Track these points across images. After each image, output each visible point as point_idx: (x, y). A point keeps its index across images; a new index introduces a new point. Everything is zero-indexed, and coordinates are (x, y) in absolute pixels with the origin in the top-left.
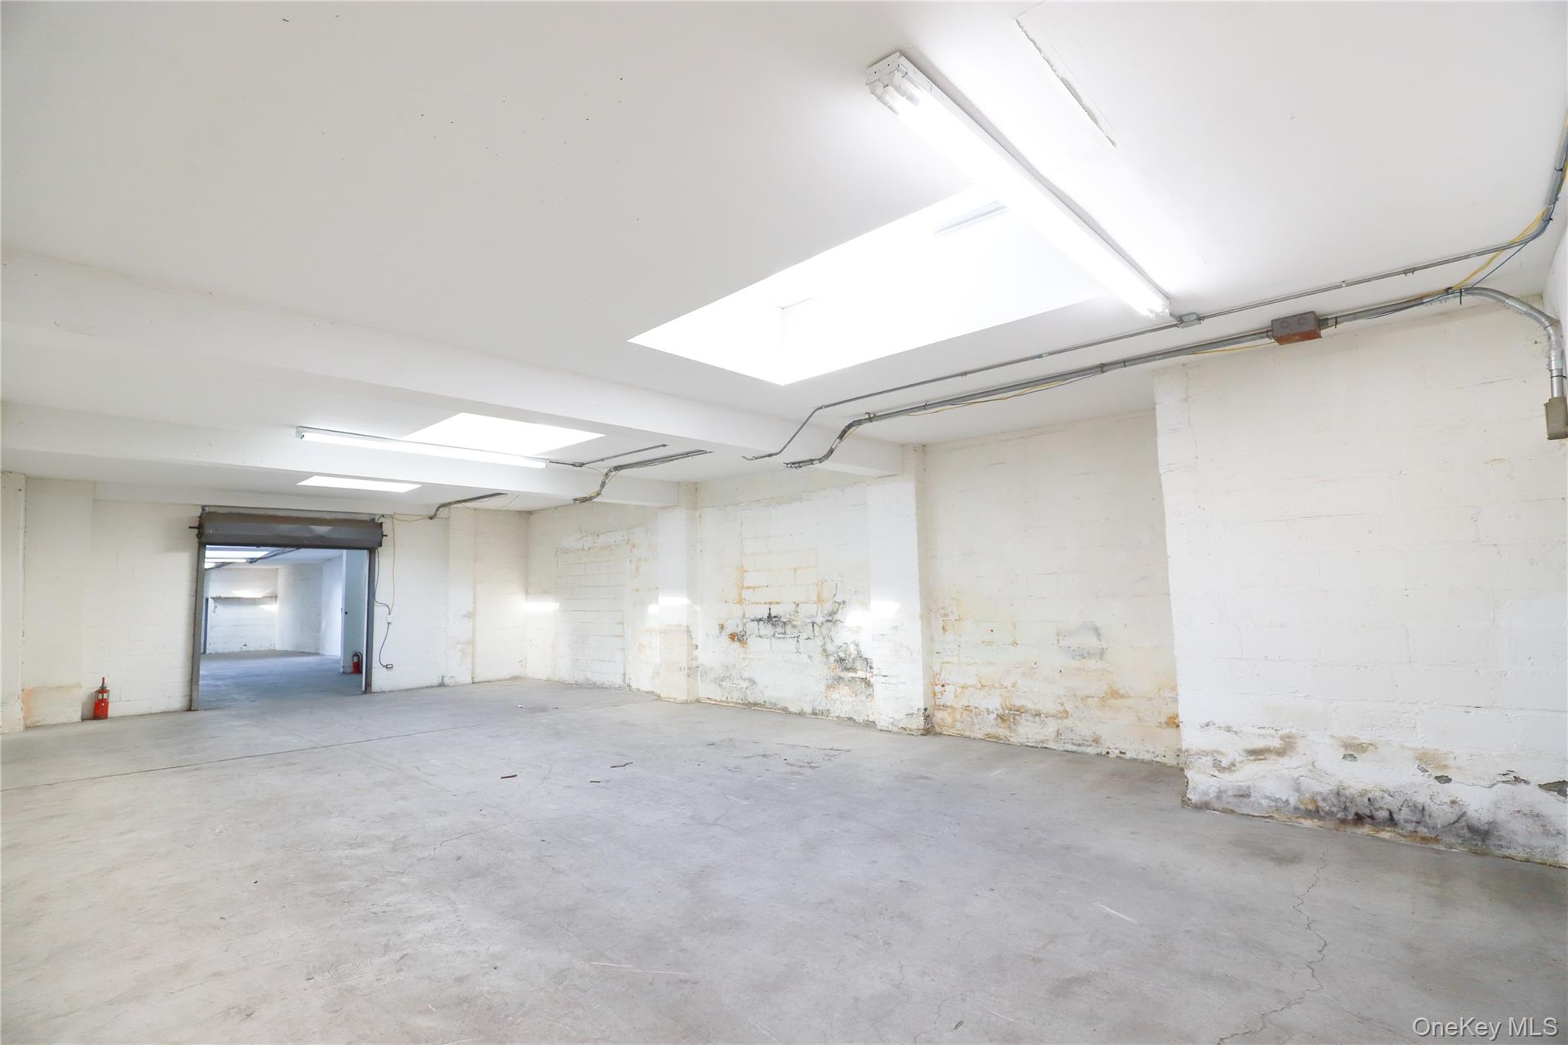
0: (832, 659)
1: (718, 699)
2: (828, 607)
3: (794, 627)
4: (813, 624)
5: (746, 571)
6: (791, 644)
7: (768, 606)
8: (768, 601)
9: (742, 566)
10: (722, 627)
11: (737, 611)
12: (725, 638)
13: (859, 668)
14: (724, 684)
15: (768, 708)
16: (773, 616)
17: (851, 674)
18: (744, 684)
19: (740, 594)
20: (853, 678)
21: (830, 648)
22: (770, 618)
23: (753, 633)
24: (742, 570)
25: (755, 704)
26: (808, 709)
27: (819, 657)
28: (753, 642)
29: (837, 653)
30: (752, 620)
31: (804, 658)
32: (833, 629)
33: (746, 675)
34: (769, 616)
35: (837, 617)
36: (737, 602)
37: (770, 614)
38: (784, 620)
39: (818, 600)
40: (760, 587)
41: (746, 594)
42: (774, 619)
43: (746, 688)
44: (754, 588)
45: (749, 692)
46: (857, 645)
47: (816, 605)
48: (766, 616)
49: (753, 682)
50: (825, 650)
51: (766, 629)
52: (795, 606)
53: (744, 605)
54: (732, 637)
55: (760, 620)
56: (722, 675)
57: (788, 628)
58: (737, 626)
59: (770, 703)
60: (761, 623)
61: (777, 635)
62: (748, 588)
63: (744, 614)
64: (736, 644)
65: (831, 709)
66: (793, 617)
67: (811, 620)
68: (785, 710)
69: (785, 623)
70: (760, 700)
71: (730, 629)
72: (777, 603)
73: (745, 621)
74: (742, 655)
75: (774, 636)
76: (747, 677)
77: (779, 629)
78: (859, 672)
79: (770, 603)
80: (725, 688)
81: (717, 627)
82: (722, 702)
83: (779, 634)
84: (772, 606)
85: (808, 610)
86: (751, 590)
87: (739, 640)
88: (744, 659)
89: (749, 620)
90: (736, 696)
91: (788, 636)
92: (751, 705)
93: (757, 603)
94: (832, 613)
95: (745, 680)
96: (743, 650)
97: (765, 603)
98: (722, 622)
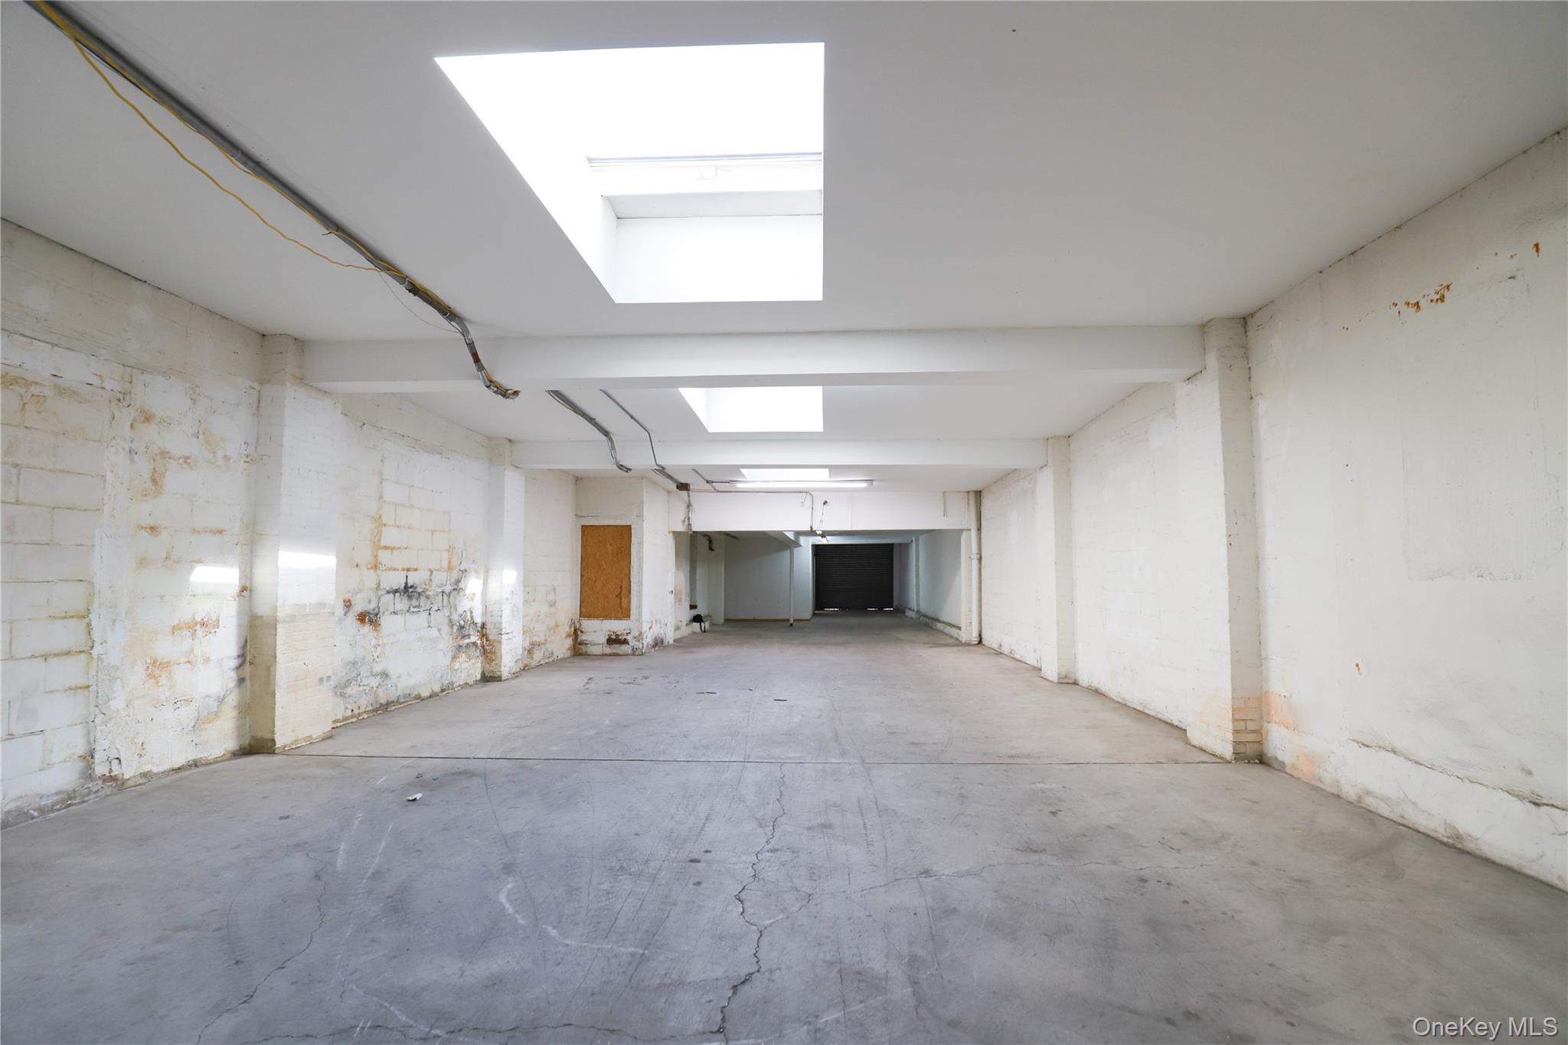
0: (455, 628)
1: (340, 717)
2: (455, 574)
3: (428, 597)
4: (443, 592)
5: (385, 525)
6: (421, 619)
7: (404, 574)
8: (406, 567)
9: (380, 517)
10: (348, 604)
11: (370, 579)
12: (351, 620)
13: (472, 633)
14: (348, 691)
15: (403, 702)
16: (409, 585)
17: (467, 641)
18: (374, 682)
19: (376, 557)
20: (468, 644)
21: (455, 617)
22: (408, 591)
23: (387, 610)
24: (379, 522)
25: (389, 704)
26: (437, 689)
27: (446, 628)
28: (386, 621)
29: (458, 622)
30: (388, 592)
31: (434, 633)
32: (457, 597)
33: (377, 668)
34: (406, 587)
35: (461, 585)
36: (372, 568)
37: (406, 583)
38: (419, 590)
39: (449, 568)
40: (399, 548)
41: (384, 557)
42: (410, 590)
43: (377, 687)
44: (392, 549)
45: (380, 692)
46: (471, 613)
47: (446, 573)
48: (402, 586)
49: (385, 675)
50: (450, 621)
51: (401, 603)
52: (429, 573)
53: (379, 572)
54: (362, 618)
55: (396, 591)
56: (345, 679)
57: (423, 598)
58: (370, 602)
59: (404, 696)
60: (397, 595)
61: (412, 609)
62: (386, 548)
63: (379, 584)
64: (367, 629)
65: (454, 680)
66: (427, 587)
67: (440, 590)
68: (418, 697)
69: (419, 593)
70: (393, 698)
71: (359, 607)
72: (416, 570)
73: (380, 593)
74: (374, 642)
75: (408, 611)
76: (379, 672)
77: (414, 602)
78: (471, 637)
79: (408, 570)
80: (350, 696)
81: (341, 604)
82: (346, 719)
83: (414, 607)
84: (410, 574)
85: (440, 577)
86: (389, 551)
87: (371, 621)
88: (375, 647)
89: (384, 592)
90: (365, 703)
91: (421, 609)
92: (384, 708)
93: (394, 570)
94: (458, 582)
95: (375, 676)
96: (376, 634)
97: (403, 570)
98: (348, 596)
